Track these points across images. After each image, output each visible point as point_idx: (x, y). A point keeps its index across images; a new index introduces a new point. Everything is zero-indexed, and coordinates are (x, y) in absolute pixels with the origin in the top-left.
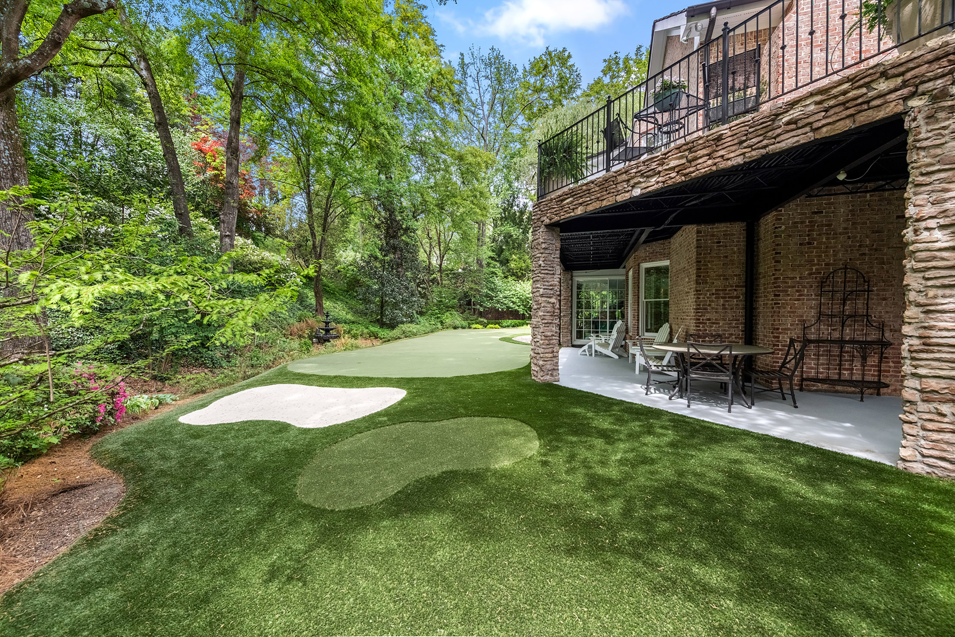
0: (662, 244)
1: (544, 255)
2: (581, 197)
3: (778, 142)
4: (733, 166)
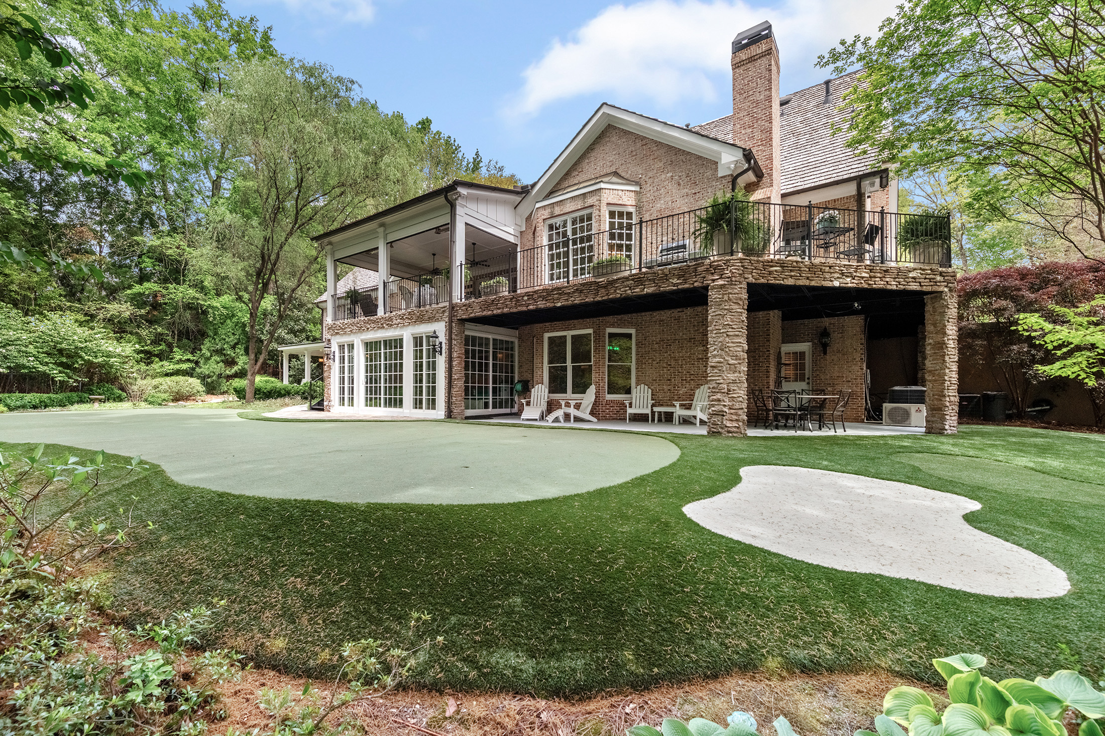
2: (791, 271)
3: (909, 286)
4: (892, 290)
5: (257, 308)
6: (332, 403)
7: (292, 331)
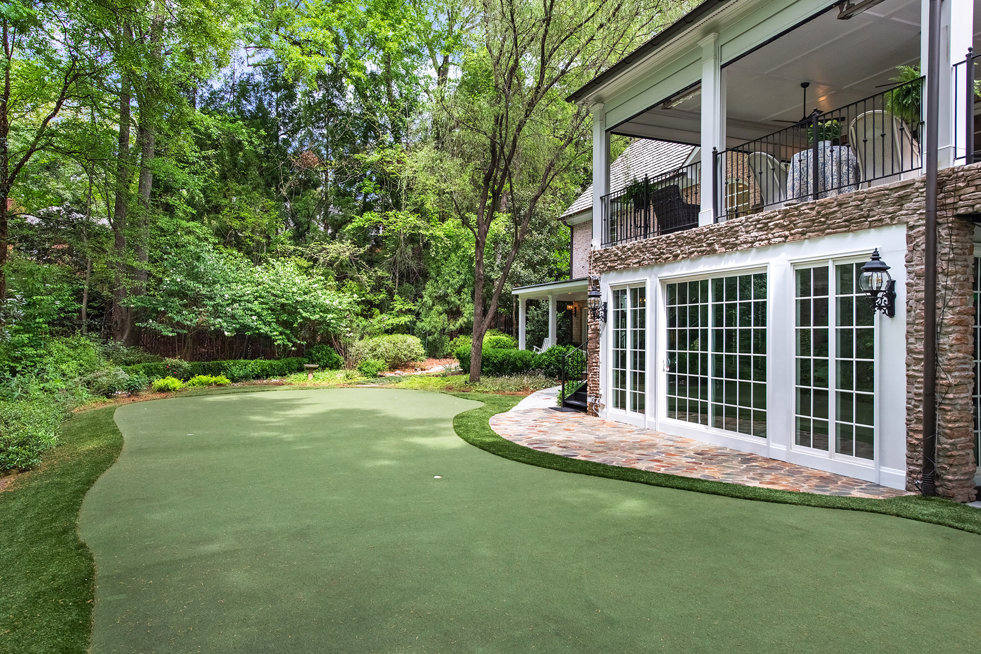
5: (486, 233)
6: (602, 401)
7: (530, 265)
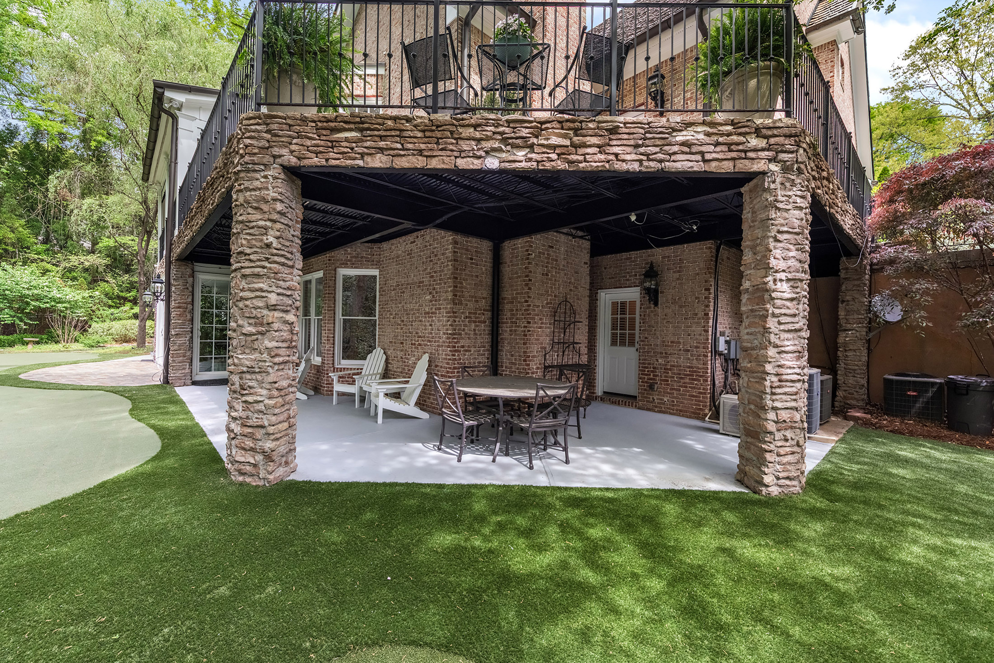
0: (369, 248)
1: (278, 226)
2: (381, 138)
3: (674, 161)
4: (628, 172)
